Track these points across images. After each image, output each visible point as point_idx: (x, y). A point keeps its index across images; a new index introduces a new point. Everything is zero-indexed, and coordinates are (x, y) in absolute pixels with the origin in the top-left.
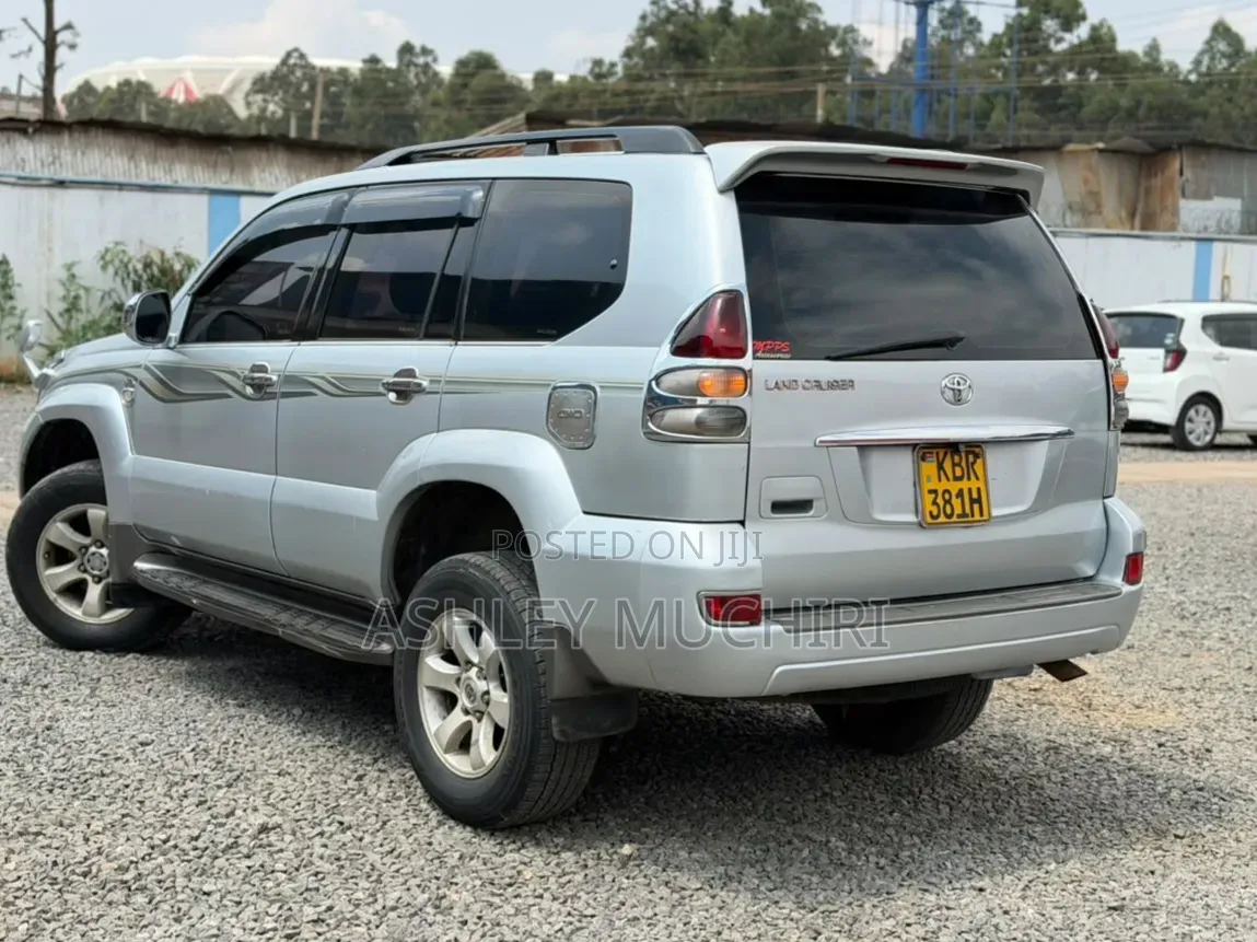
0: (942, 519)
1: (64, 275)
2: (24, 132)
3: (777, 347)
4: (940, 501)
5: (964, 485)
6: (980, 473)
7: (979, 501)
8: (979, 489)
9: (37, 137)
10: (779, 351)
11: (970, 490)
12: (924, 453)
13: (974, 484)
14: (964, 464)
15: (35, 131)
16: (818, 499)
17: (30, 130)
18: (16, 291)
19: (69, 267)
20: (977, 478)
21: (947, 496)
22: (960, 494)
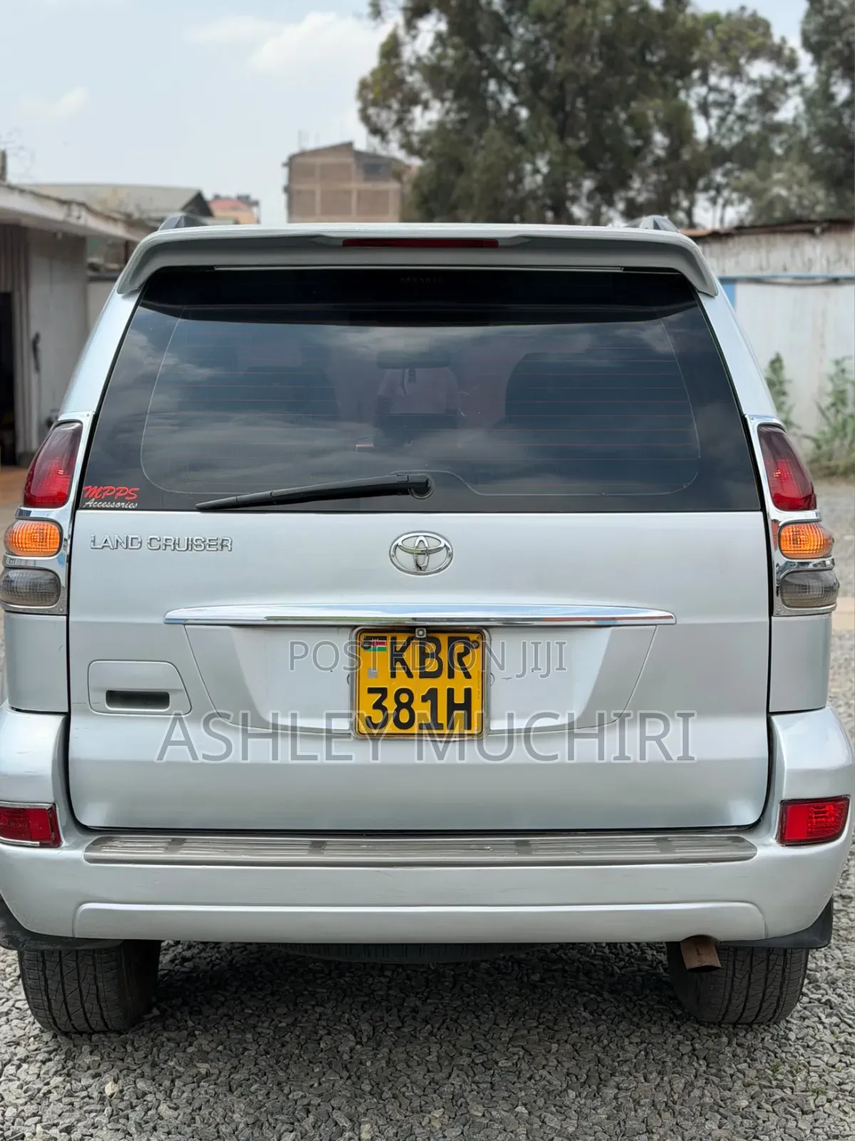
0: (390, 728)
1: (832, 369)
2: (811, 232)
3: (119, 494)
4: (390, 704)
5: (442, 684)
6: (474, 670)
7: (467, 706)
8: (468, 692)
9: (826, 237)
10: (121, 499)
11: (451, 692)
12: (367, 638)
13: (459, 684)
14: (444, 655)
15: (823, 231)
16: (176, 691)
17: (818, 230)
18: (787, 388)
19: (837, 363)
20: (468, 676)
21: (404, 698)
22: (431, 696)
